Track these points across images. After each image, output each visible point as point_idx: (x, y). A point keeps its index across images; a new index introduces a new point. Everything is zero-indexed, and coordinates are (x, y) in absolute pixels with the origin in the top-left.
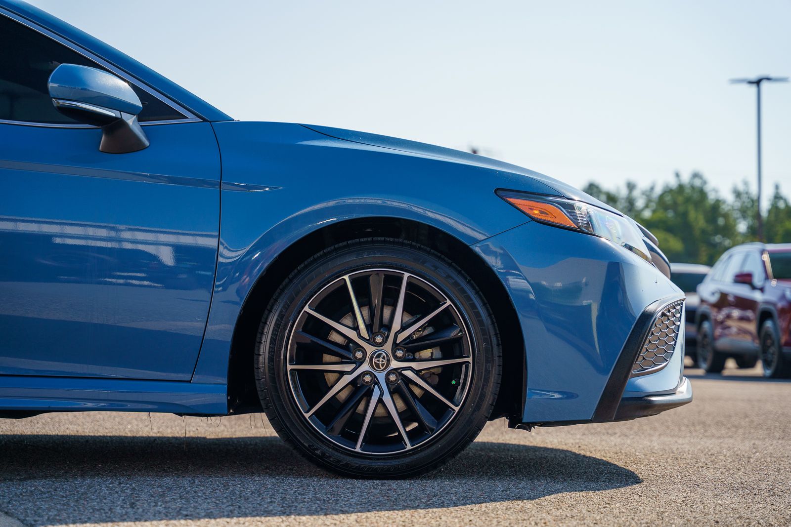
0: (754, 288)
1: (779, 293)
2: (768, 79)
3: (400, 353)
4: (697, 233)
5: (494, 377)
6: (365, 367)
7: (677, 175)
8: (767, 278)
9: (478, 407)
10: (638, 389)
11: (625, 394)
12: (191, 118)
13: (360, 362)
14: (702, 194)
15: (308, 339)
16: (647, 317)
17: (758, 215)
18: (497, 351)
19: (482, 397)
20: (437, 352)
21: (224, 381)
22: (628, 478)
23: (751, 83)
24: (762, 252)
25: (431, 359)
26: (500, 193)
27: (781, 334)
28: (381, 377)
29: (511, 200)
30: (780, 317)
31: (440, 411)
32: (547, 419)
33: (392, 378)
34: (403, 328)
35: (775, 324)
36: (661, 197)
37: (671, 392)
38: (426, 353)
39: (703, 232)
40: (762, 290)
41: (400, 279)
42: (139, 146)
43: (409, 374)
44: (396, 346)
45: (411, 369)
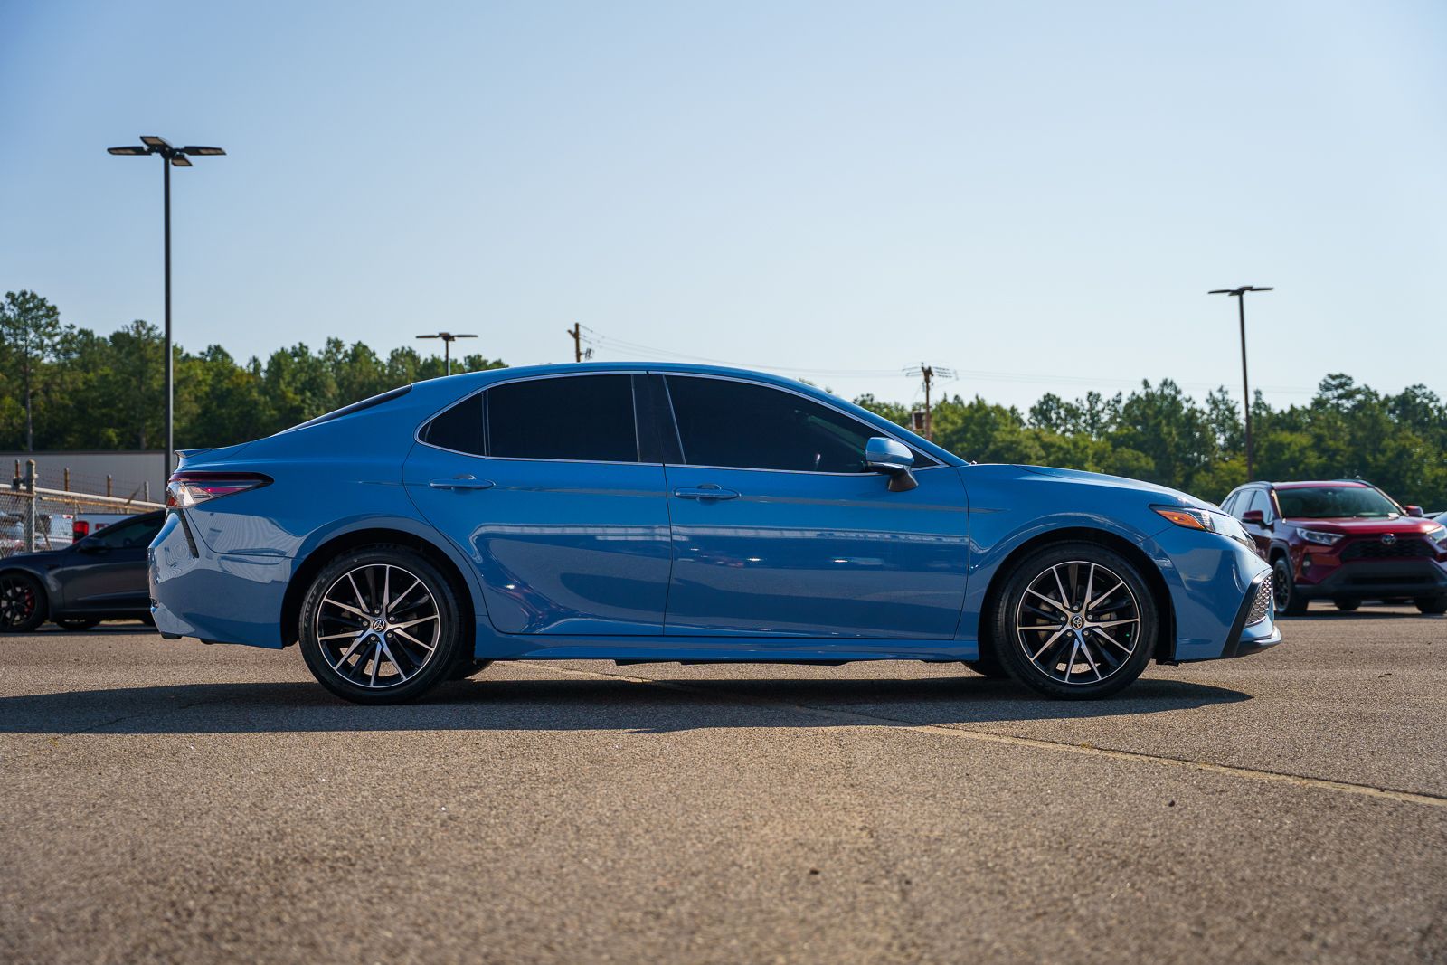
0: (1264, 526)
1: (1290, 531)
2: (1251, 289)
3: (1090, 617)
4: (1171, 449)
5: (1154, 630)
6: (1068, 627)
7: (1146, 384)
8: (1276, 517)
9: (1145, 651)
10: (1250, 636)
11: (1241, 640)
12: (942, 465)
13: (1064, 624)
14: (1175, 404)
15: (1030, 609)
16: (1254, 587)
17: (1236, 426)
18: (1155, 613)
19: (1148, 643)
20: (1114, 616)
21: (976, 638)
22: (1241, 697)
23: (1233, 293)
24: (1271, 490)
25: (1110, 620)
26: (1153, 508)
27: (1293, 571)
28: (1078, 633)
29: (1161, 512)
30: (1291, 553)
31: (1120, 655)
32: (1189, 658)
33: (1086, 633)
34: (1093, 600)
35: (1286, 561)
36: (1128, 406)
37: (1268, 637)
38: (1107, 616)
39: (1177, 446)
40: (1271, 528)
41: (1089, 567)
42: (911, 487)
43: (1097, 630)
44: (1087, 613)
45: (1100, 628)
